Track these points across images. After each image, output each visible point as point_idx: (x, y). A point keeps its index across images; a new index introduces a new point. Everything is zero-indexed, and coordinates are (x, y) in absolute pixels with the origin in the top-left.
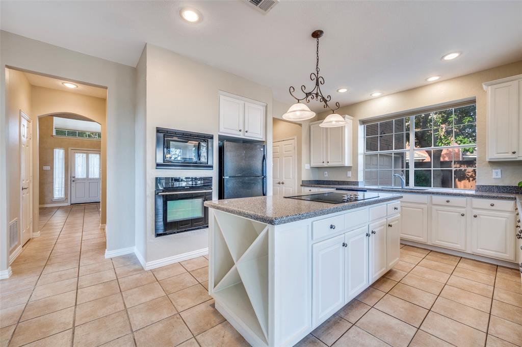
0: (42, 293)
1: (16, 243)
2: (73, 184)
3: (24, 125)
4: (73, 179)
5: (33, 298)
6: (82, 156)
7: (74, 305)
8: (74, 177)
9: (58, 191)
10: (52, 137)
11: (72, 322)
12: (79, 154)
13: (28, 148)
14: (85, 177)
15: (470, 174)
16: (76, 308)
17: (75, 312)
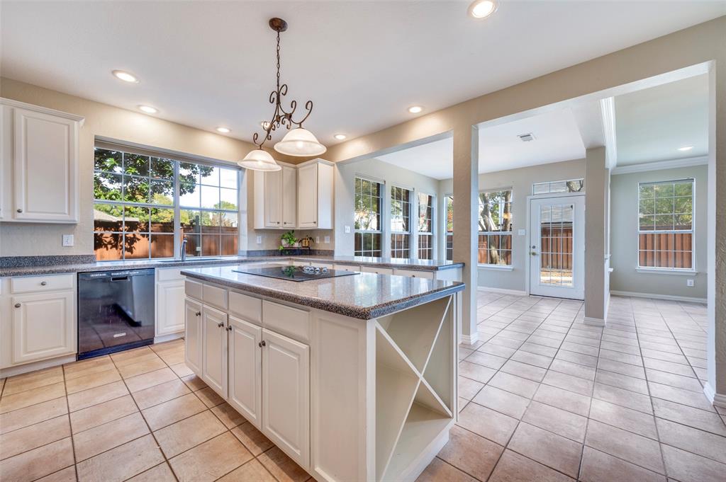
15: (108, 240)
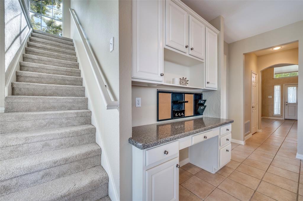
0: (254, 157)
1: (249, 132)
2: (286, 107)
3: (253, 77)
4: (287, 104)
5: (249, 157)
6: (293, 88)
7: (266, 171)
8: (287, 102)
9: (277, 110)
10: (273, 80)
11: (262, 177)
12: (290, 88)
13: (255, 87)
14: (295, 102)
16: (266, 172)
17: (265, 174)
